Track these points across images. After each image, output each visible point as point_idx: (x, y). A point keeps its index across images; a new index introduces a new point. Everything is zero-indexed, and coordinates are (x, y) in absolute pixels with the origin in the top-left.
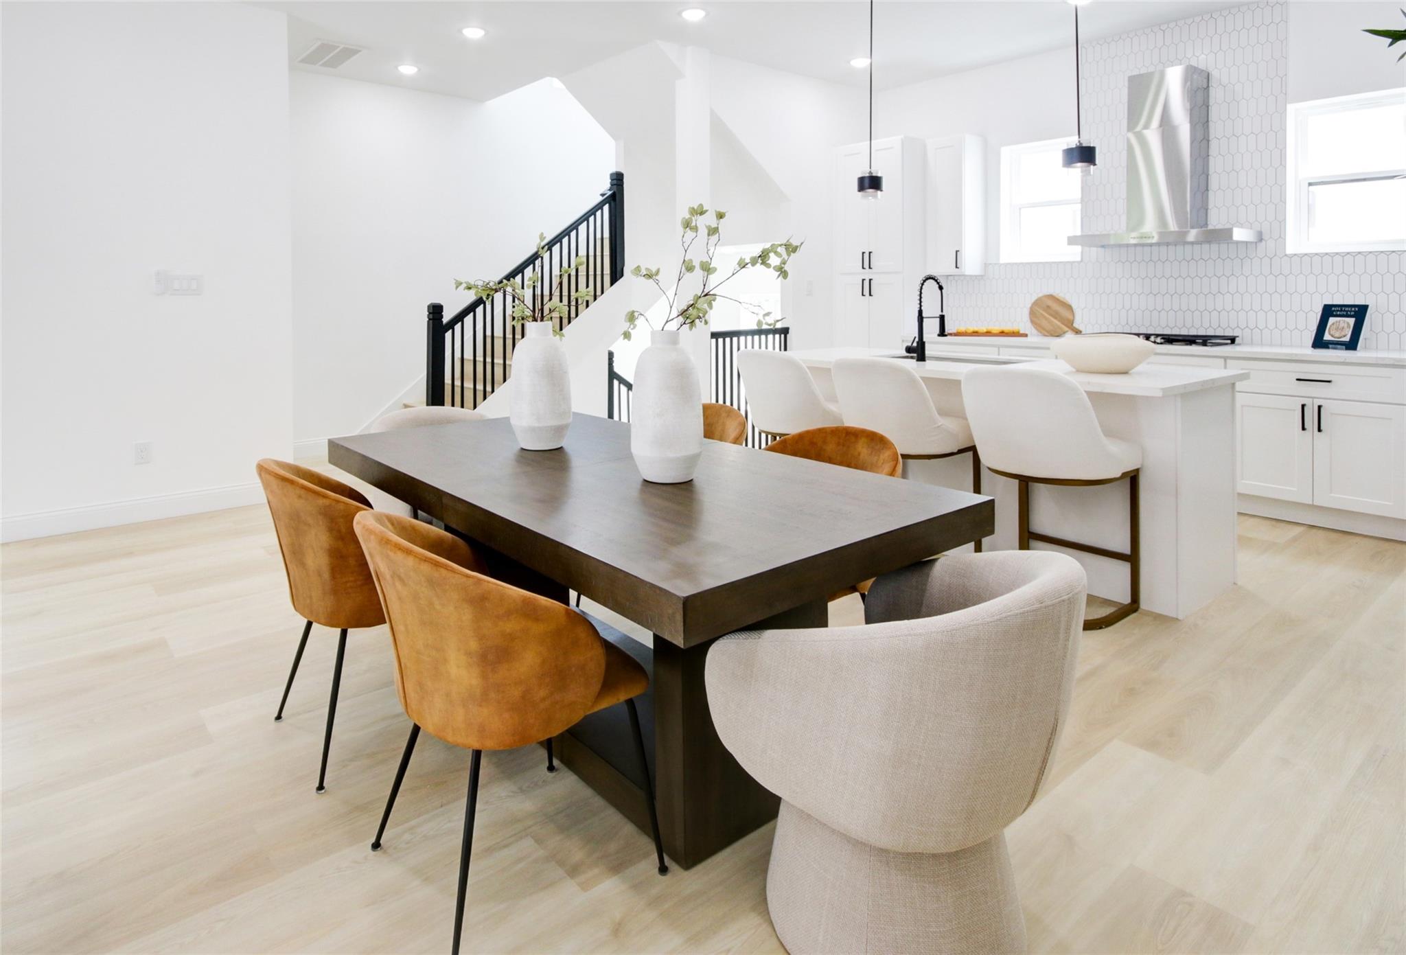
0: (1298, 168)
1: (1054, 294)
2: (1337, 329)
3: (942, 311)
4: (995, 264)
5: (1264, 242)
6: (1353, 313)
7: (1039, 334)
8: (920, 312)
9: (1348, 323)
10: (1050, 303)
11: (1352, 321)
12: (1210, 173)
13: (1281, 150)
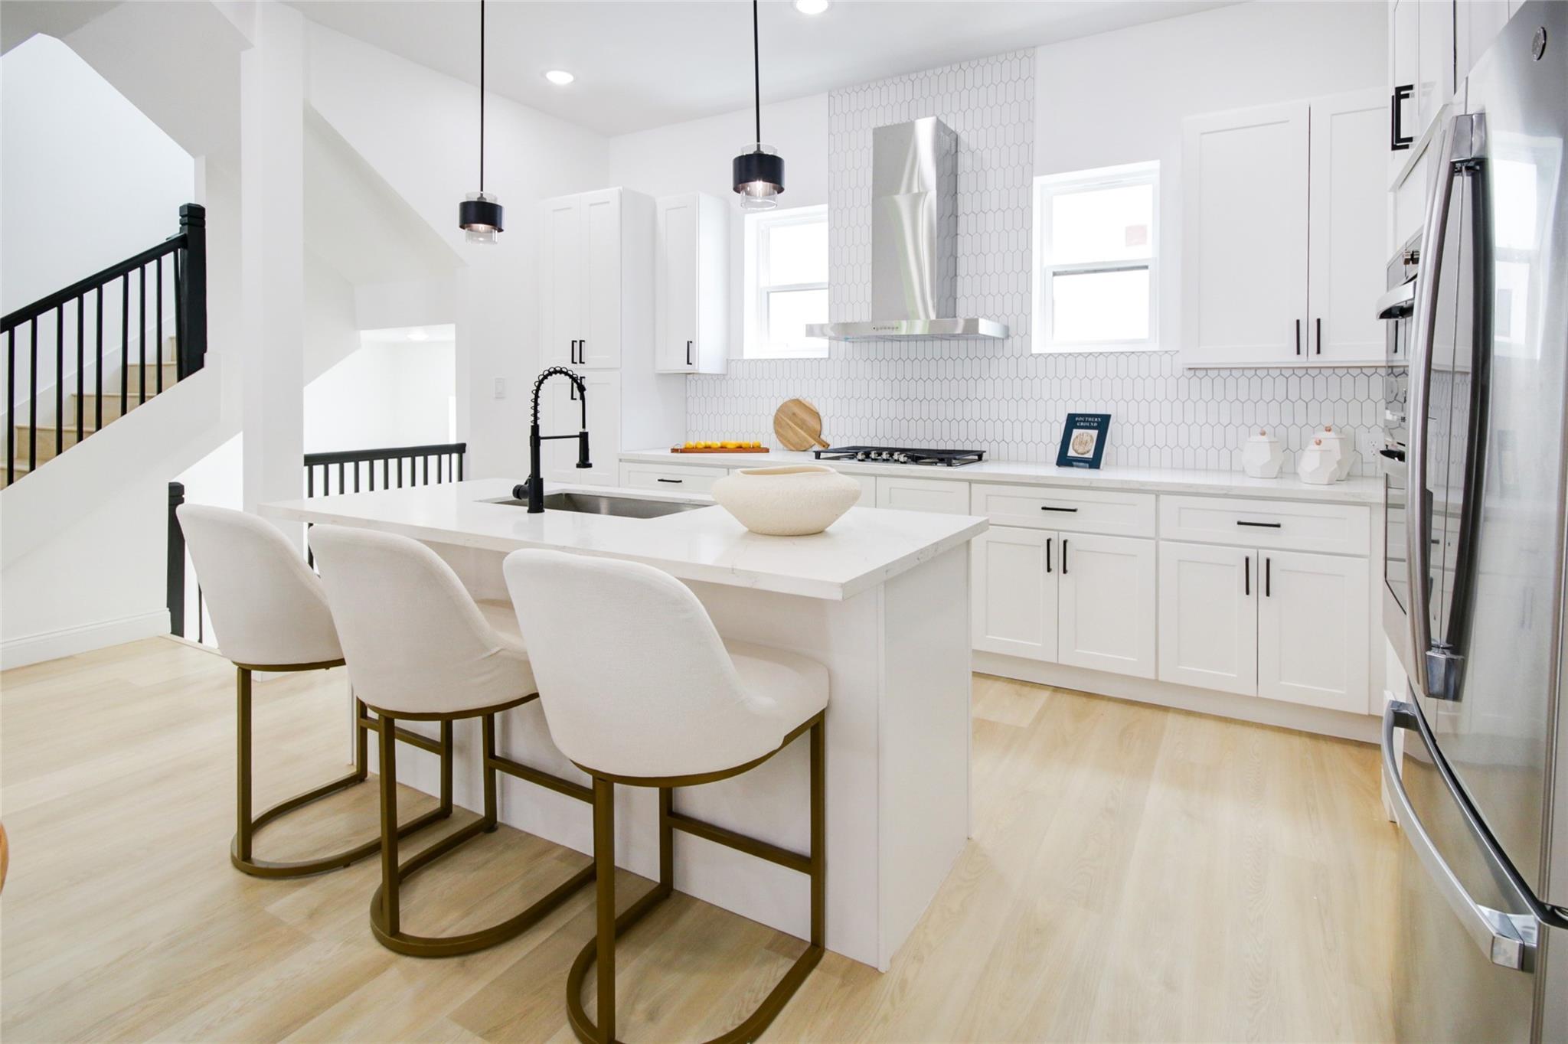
0: (1045, 255)
1: (801, 398)
2: (1081, 443)
3: (584, 427)
4: (739, 360)
5: (1010, 339)
6: (1096, 424)
7: (785, 448)
8: (535, 429)
9: (1091, 436)
10: (797, 410)
11: (1094, 433)
12: (959, 255)
13: (1027, 231)
